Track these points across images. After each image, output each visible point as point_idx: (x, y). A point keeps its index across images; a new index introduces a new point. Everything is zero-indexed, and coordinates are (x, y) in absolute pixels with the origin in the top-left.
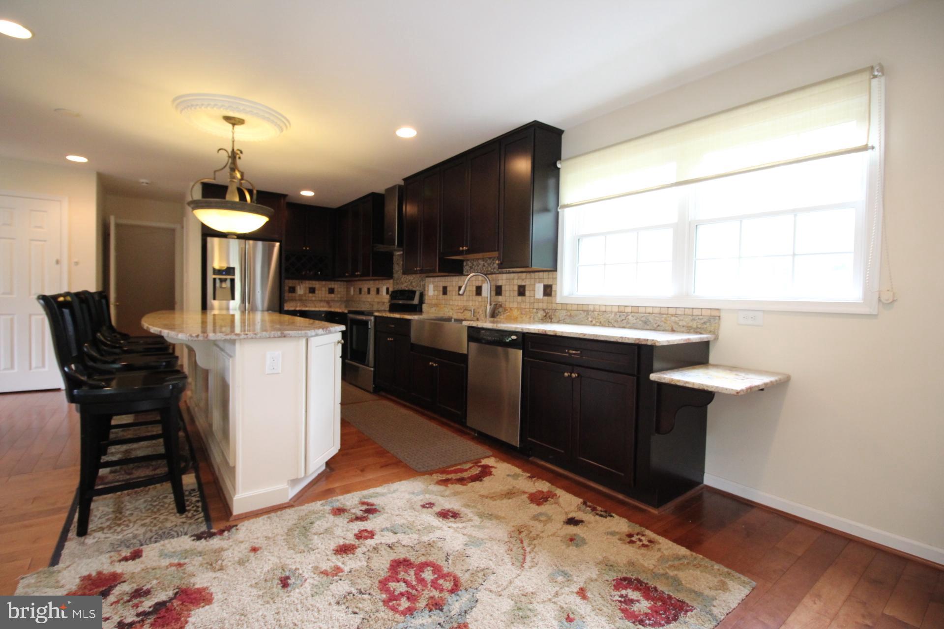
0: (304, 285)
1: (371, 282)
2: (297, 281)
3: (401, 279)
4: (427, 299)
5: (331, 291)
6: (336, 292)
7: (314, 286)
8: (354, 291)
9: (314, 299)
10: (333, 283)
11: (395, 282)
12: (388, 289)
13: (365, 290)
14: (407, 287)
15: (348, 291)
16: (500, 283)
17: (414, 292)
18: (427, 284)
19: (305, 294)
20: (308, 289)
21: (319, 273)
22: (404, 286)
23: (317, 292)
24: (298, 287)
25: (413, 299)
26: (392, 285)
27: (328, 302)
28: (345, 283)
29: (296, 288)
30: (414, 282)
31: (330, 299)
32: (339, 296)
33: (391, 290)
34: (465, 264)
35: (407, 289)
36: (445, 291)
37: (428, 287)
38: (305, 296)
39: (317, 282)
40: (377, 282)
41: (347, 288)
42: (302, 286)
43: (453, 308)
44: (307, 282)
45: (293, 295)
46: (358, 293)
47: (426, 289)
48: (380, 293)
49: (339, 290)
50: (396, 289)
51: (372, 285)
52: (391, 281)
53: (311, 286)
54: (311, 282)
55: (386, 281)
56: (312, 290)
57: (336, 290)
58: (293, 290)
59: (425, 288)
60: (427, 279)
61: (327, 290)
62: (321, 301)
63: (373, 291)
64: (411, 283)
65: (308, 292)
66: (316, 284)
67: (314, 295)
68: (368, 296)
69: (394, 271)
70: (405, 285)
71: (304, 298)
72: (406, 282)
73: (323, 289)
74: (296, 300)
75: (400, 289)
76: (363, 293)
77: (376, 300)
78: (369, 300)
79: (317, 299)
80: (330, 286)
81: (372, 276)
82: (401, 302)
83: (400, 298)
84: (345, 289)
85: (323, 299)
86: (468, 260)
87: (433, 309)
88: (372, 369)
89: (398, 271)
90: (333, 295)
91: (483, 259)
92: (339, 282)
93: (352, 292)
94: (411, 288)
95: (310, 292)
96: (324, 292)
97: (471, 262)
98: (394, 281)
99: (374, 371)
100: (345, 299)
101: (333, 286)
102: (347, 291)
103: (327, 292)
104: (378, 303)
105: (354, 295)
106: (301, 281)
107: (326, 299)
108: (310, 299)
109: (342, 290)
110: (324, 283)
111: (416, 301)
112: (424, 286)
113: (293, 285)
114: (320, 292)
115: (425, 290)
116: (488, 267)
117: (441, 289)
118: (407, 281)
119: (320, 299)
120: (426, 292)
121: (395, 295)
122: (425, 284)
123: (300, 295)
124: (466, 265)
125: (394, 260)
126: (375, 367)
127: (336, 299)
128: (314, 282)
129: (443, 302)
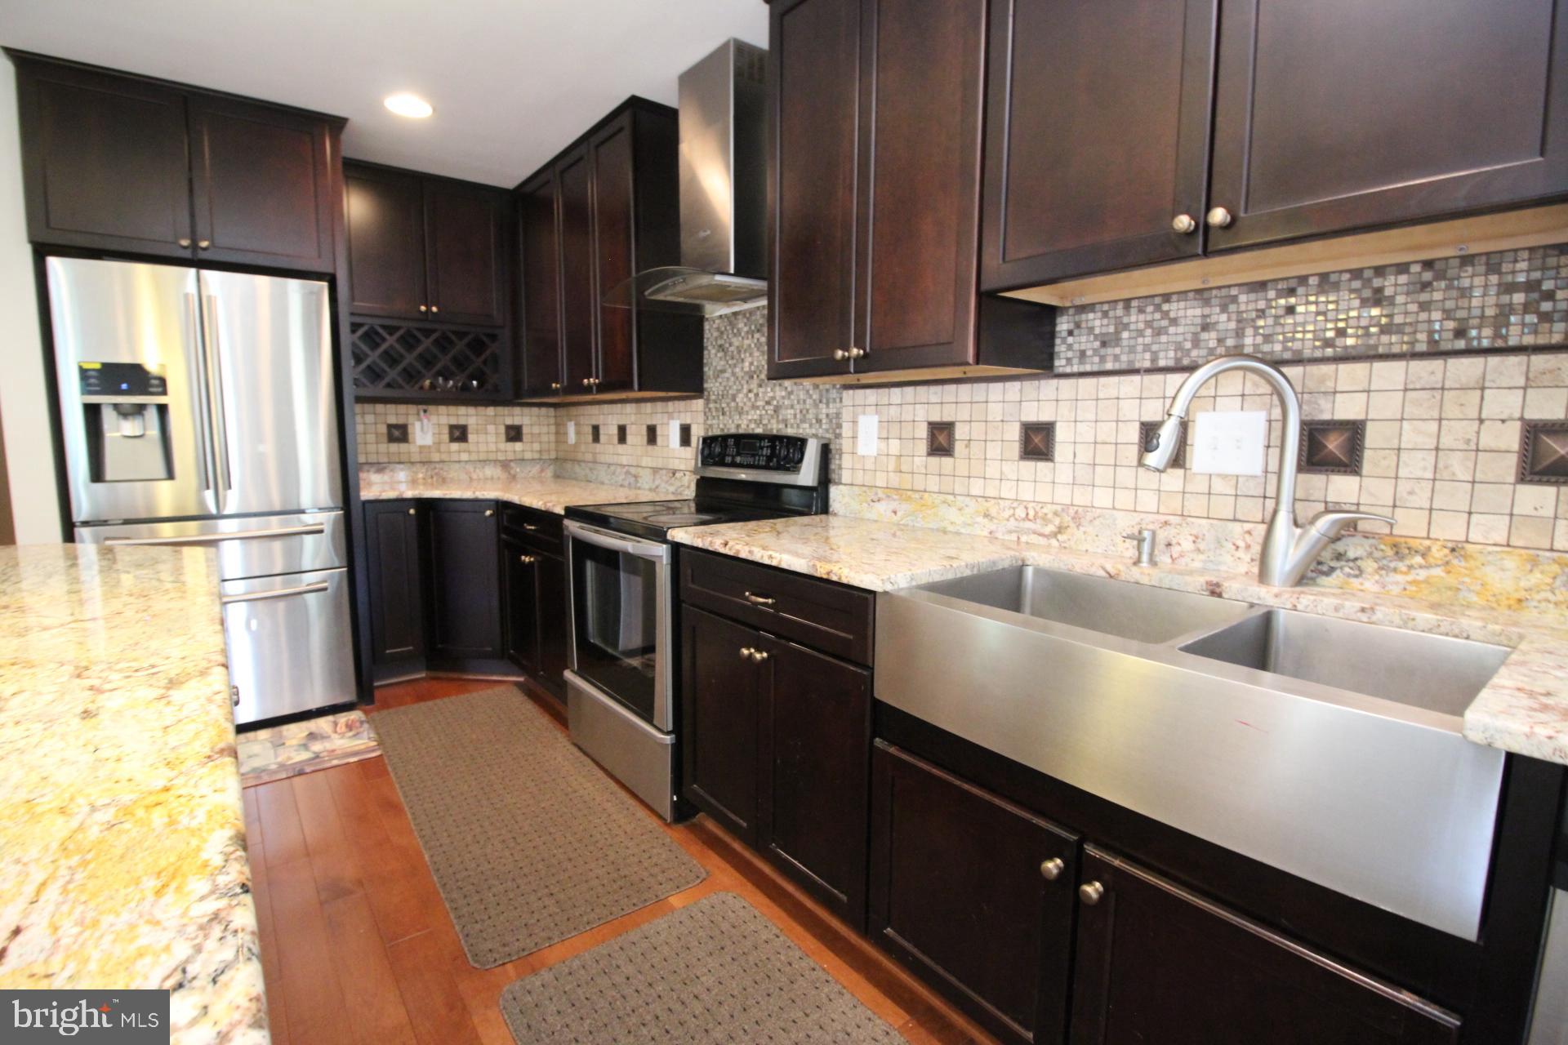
0: (434, 419)
1: (630, 408)
2: (412, 409)
3: (734, 398)
4: (846, 467)
5: (514, 434)
6: (525, 438)
7: (462, 421)
8: (578, 433)
9: (464, 457)
10: (517, 410)
11: (712, 405)
12: (686, 432)
13: (610, 431)
14: (759, 422)
15: (560, 434)
16: (1346, 409)
17: (799, 444)
18: (846, 415)
19: (438, 443)
20: (446, 431)
21: (475, 383)
22: (748, 422)
23: (471, 437)
24: (418, 425)
25: (794, 464)
26: (701, 418)
27: (505, 465)
28: (551, 411)
29: (410, 430)
30: (792, 407)
31: (511, 456)
32: (536, 446)
33: (697, 433)
34: (1063, 325)
35: (759, 431)
36: (941, 440)
37: (855, 422)
38: (439, 451)
39: (471, 410)
40: (648, 407)
41: (557, 425)
42: (425, 421)
43: (993, 512)
44: (443, 409)
45: (403, 447)
46: (590, 438)
47: (846, 431)
48: (659, 440)
49: (536, 430)
50: (717, 432)
51: (633, 418)
52: (699, 404)
53: (453, 421)
54: (452, 409)
55: (681, 404)
56: (459, 434)
57: (525, 430)
58: (399, 434)
59: (839, 426)
60: (848, 395)
61: (502, 430)
62: (485, 462)
63: (637, 436)
64: (776, 410)
65: (446, 437)
66: (468, 415)
67: (463, 445)
68: (621, 448)
69: (708, 371)
70: (754, 414)
71: (436, 457)
72: (754, 407)
73: (491, 428)
74: (412, 463)
75: (733, 431)
76: (602, 438)
77: (646, 461)
78: (624, 460)
79: (474, 457)
80: (509, 421)
81: (640, 389)
82: (743, 475)
83: (738, 459)
84: (553, 429)
85: (492, 456)
86: (1083, 309)
87: (883, 509)
88: (668, 739)
89: (723, 371)
90: (518, 446)
91: (1201, 295)
92: (535, 410)
93: (572, 437)
94: (775, 428)
95: (453, 439)
96: (492, 438)
97: (1105, 314)
98: (708, 401)
99: (677, 748)
100: (553, 456)
101: (517, 421)
102: (557, 433)
103: (503, 437)
104: (655, 470)
105: (577, 445)
106: (421, 407)
107: (501, 457)
108: (455, 457)
109: (545, 429)
110: (491, 411)
111: (807, 475)
112: (836, 422)
113: (401, 421)
114: (482, 438)
115: (838, 436)
116: (1239, 333)
117: (923, 432)
118: (760, 403)
119: (482, 457)
120: (846, 444)
121: (717, 449)
122: (838, 415)
123: (421, 447)
124: (1070, 333)
125: (707, 334)
126: (677, 730)
127: (528, 456)
128: (462, 410)
129: (933, 484)
